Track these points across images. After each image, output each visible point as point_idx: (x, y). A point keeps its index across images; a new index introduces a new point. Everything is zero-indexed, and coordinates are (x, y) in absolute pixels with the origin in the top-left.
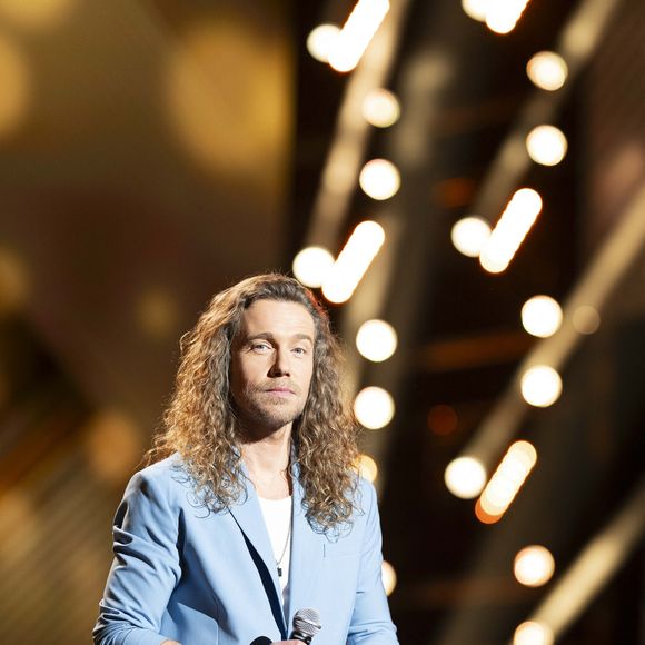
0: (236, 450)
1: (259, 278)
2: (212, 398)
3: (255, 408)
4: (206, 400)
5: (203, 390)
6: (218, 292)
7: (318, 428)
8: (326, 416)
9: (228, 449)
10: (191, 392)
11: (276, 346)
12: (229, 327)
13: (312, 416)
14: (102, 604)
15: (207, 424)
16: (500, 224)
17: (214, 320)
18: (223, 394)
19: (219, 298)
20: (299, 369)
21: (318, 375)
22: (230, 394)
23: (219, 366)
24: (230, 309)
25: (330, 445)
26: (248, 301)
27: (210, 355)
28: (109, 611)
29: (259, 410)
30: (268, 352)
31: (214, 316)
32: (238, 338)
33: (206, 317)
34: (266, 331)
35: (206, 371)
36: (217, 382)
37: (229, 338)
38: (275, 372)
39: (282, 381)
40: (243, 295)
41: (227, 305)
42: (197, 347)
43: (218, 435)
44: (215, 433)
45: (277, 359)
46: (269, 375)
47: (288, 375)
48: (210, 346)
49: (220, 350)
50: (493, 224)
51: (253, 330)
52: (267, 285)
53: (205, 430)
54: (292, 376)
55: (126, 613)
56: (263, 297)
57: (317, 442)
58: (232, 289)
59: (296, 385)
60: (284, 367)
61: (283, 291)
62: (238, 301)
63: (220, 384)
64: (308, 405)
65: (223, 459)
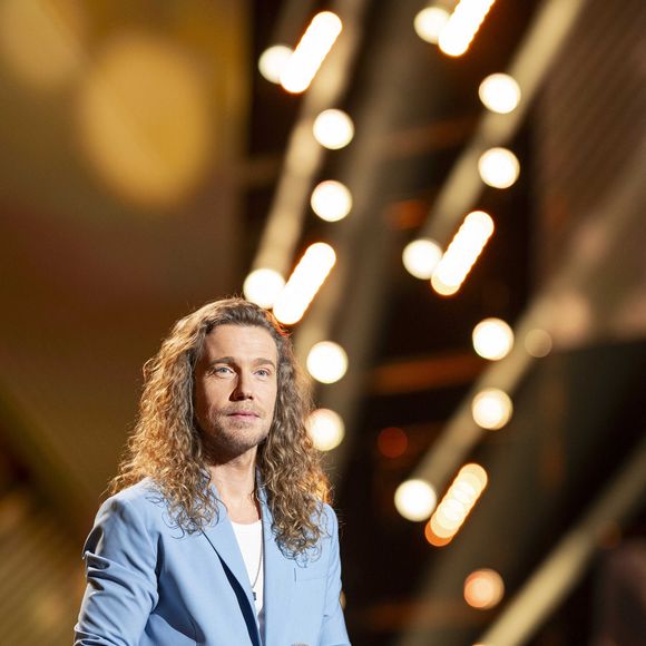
0: (205, 473)
1: (220, 303)
2: (176, 423)
3: (219, 431)
4: (171, 425)
5: (166, 415)
6: (180, 318)
7: (283, 452)
8: (290, 439)
9: (197, 472)
10: (154, 418)
11: (238, 370)
12: (191, 353)
13: (276, 439)
14: (77, 628)
15: (174, 447)
16: (452, 246)
17: (176, 346)
18: (187, 419)
19: (181, 324)
20: (262, 392)
21: (282, 398)
22: (195, 419)
23: (182, 391)
24: (192, 334)
25: (296, 469)
26: (209, 327)
27: (173, 381)
28: (87, 636)
29: (223, 434)
30: (230, 376)
31: (176, 343)
32: (200, 363)
33: (168, 343)
34: (227, 355)
35: (170, 397)
36: (181, 408)
37: (191, 363)
38: (238, 396)
39: (244, 405)
40: (205, 321)
41: (189, 331)
42: (160, 374)
43: (187, 458)
44: (182, 456)
45: (239, 383)
46: (231, 399)
47: (251, 398)
48: (173, 372)
49: (183, 375)
50: (444, 247)
51: (215, 354)
52: (229, 310)
53: (172, 454)
54: (255, 399)
55: (105, 638)
56: (224, 322)
57: (282, 465)
58: (194, 315)
59: (259, 409)
60: (246, 390)
61: (244, 315)
62: (200, 327)
63: (184, 410)
64: (273, 428)
65: (193, 480)
